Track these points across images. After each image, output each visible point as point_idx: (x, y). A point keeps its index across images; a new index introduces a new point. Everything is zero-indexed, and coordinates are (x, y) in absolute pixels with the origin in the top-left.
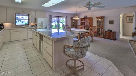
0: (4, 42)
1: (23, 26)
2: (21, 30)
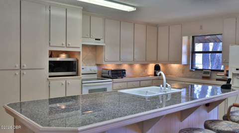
1: (205, 73)
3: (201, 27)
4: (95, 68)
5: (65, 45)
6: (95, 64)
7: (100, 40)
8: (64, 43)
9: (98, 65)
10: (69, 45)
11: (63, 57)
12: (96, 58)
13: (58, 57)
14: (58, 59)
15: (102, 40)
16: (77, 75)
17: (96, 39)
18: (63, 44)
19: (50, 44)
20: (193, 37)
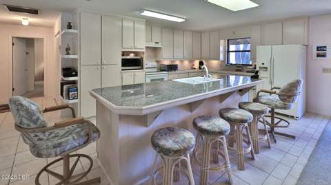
1: (238, 67)
3: (234, 33)
4: (155, 64)
6: (155, 61)
7: (158, 43)
8: (133, 46)
9: (157, 61)
10: (136, 47)
11: (132, 56)
12: (156, 56)
13: (128, 55)
14: (128, 57)
15: (160, 44)
16: (142, 68)
17: (156, 43)
18: (131, 47)
19: (122, 46)
20: (228, 40)
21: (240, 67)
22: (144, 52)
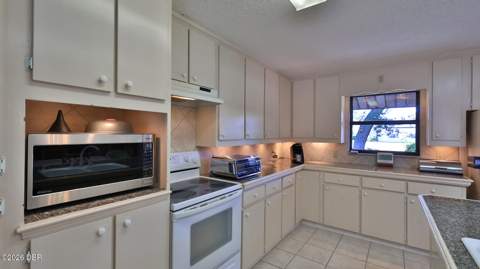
0: (303, 220)
1: (383, 157)
2: (367, 182)
3: (381, 79)
5: (109, 87)
6: (194, 146)
7: (209, 91)
8: (107, 78)
9: (200, 149)
10: (127, 87)
11: (105, 132)
12: (196, 133)
13: (88, 129)
14: (90, 139)
15: (214, 92)
17: (201, 89)
18: (100, 82)
19: (30, 70)
20: (351, 98)
21: (389, 158)
22: (164, 115)
